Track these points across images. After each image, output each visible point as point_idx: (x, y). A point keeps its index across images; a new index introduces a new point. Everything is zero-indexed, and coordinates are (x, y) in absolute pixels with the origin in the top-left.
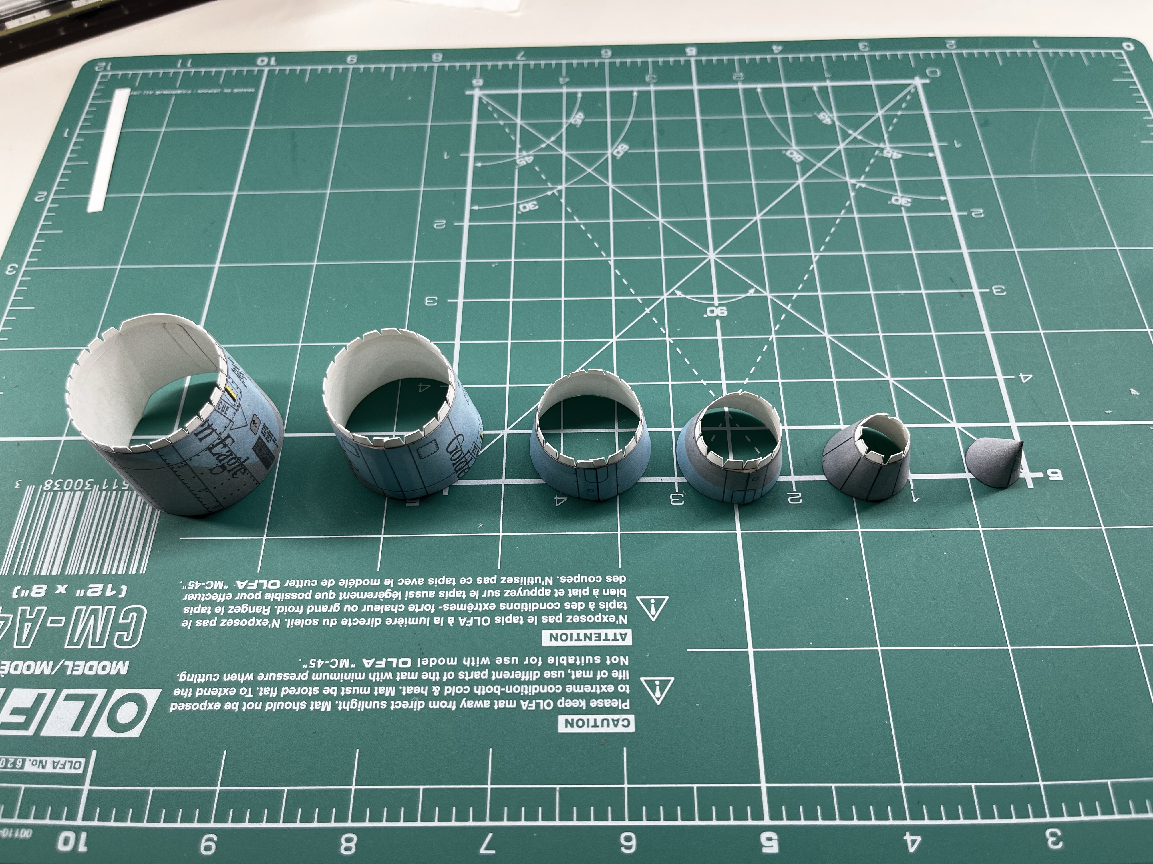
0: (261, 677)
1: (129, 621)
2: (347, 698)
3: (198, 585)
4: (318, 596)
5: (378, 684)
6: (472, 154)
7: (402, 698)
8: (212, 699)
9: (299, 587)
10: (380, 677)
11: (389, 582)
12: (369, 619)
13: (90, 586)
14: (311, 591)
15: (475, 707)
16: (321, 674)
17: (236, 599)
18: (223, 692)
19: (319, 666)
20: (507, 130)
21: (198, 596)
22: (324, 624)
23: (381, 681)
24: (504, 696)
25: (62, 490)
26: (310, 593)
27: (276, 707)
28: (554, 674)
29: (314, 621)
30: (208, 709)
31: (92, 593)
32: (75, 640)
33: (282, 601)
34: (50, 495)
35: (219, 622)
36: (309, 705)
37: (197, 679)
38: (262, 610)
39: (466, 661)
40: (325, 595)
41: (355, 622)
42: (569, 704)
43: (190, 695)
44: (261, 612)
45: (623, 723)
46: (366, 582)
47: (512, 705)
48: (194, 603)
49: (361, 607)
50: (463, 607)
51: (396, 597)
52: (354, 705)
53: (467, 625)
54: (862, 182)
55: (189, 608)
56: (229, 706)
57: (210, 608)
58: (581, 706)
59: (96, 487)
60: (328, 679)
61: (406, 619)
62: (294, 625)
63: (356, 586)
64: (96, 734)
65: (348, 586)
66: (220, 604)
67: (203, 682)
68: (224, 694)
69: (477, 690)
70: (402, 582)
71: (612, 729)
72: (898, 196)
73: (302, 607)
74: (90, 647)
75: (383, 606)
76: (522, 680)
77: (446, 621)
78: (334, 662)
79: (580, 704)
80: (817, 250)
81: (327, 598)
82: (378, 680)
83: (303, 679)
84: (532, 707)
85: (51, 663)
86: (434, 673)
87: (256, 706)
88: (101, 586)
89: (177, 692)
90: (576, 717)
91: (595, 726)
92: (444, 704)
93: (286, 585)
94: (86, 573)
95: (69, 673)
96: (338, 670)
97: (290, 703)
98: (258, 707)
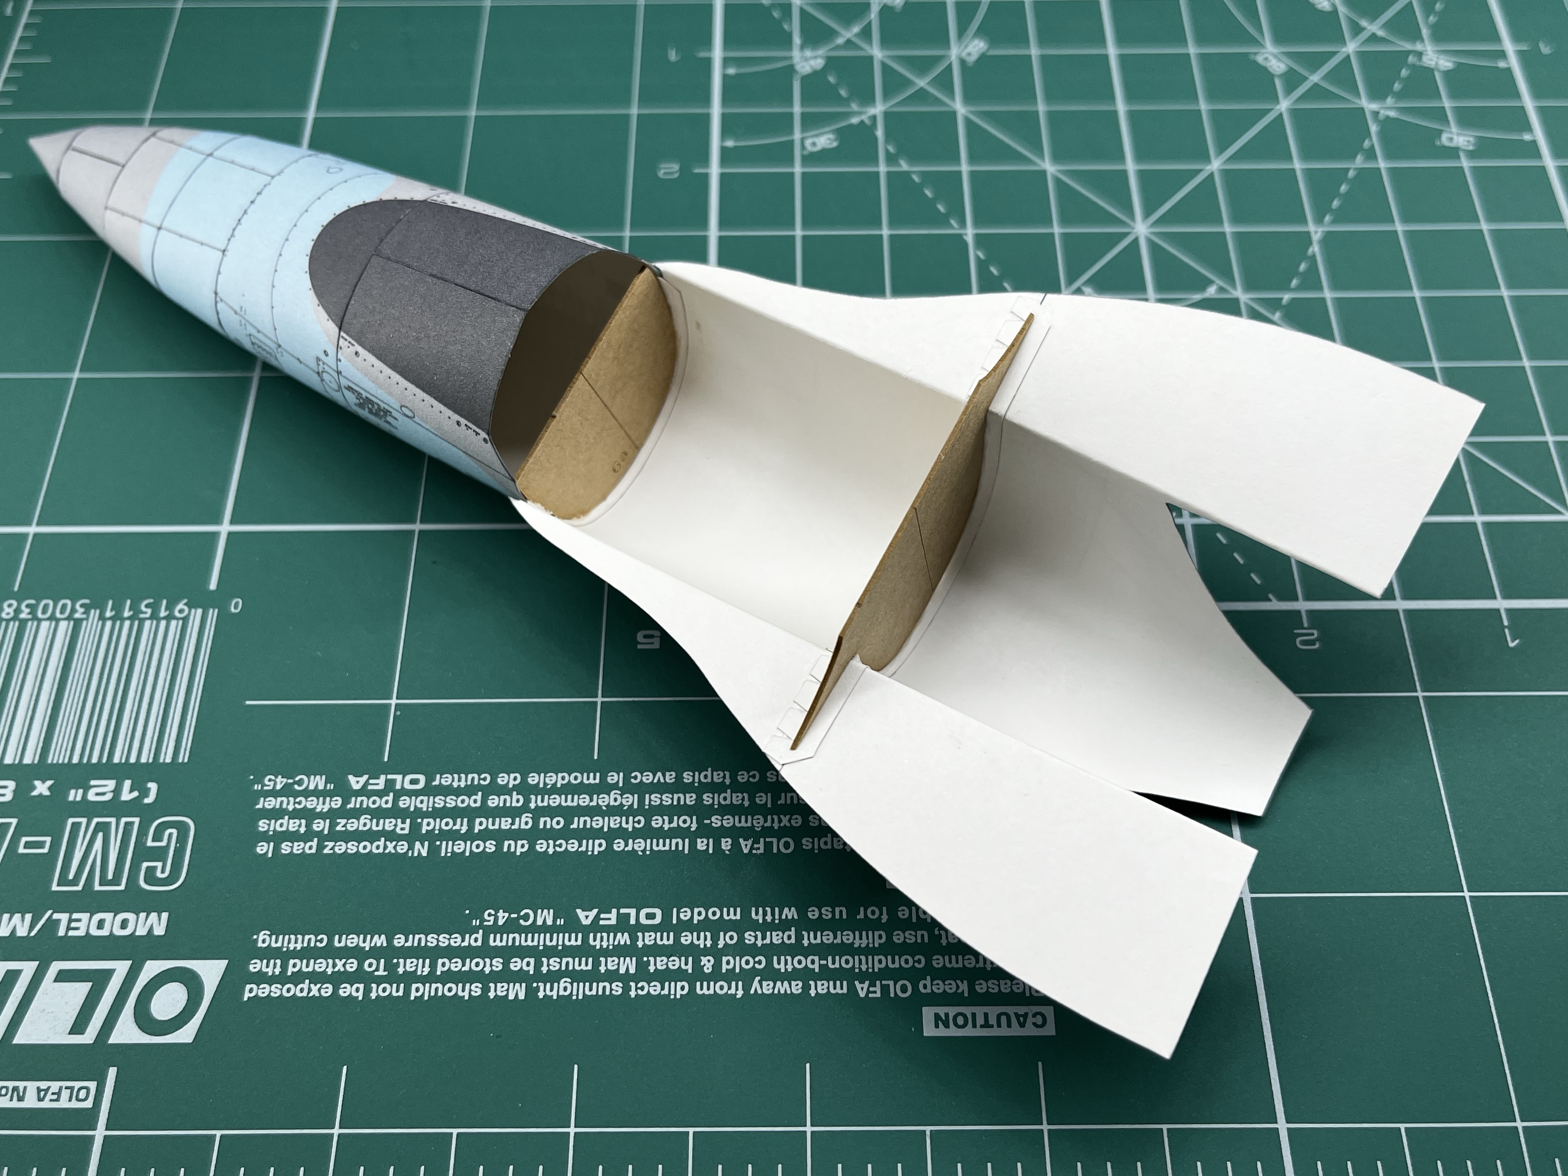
0: (399, 941)
1: (163, 844)
2: (553, 977)
3: (281, 782)
4: (494, 801)
5: (606, 953)
6: (717, 53)
7: (650, 978)
8: (317, 978)
9: (459, 786)
10: (608, 941)
11: (616, 778)
12: (584, 842)
13: (93, 783)
14: (480, 793)
15: (776, 991)
16: (505, 936)
17: (349, 806)
18: (334, 966)
19: (501, 922)
20: (776, 14)
21: (282, 802)
22: (505, 850)
23: (611, 947)
24: (826, 974)
25: (35, 618)
26: (479, 797)
27: (430, 992)
28: (910, 937)
29: (488, 844)
30: (311, 995)
31: (97, 794)
32: (71, 877)
33: (430, 809)
34: (14, 627)
35: (320, 847)
36: (485, 990)
37: (289, 942)
38: (396, 825)
39: (757, 914)
40: (505, 801)
41: (560, 846)
42: (939, 987)
43: (278, 971)
44: (395, 829)
45: (1034, 1020)
46: (576, 778)
47: (840, 989)
48: (277, 814)
49: (569, 822)
50: (746, 822)
51: (629, 803)
52: (565, 989)
53: (754, 852)
54: (1391, 108)
55: (268, 822)
56: (346, 990)
57: (303, 822)
58: (960, 991)
59: (94, 614)
60: (517, 944)
61: (649, 841)
62: (453, 852)
63: (559, 785)
64: (115, 1039)
65: (545, 784)
66: (322, 816)
67: (299, 948)
68: (336, 969)
69: (779, 963)
70: (638, 778)
71: (1016, 1031)
72: (1451, 132)
73: (465, 820)
74: (97, 887)
75: (606, 819)
76: (856, 946)
77: (717, 844)
78: (527, 915)
79: (958, 987)
80: (1319, 220)
81: (508, 804)
82: (605, 946)
83: (473, 944)
84: (875, 992)
85: (28, 917)
86: (702, 934)
87: (395, 991)
88: (111, 784)
89: (255, 966)
90: (952, 1011)
91: (987, 1025)
92: (722, 988)
93: (436, 783)
94: (85, 761)
95: (61, 932)
96: (534, 929)
97: (453, 986)
98: (397, 991)
